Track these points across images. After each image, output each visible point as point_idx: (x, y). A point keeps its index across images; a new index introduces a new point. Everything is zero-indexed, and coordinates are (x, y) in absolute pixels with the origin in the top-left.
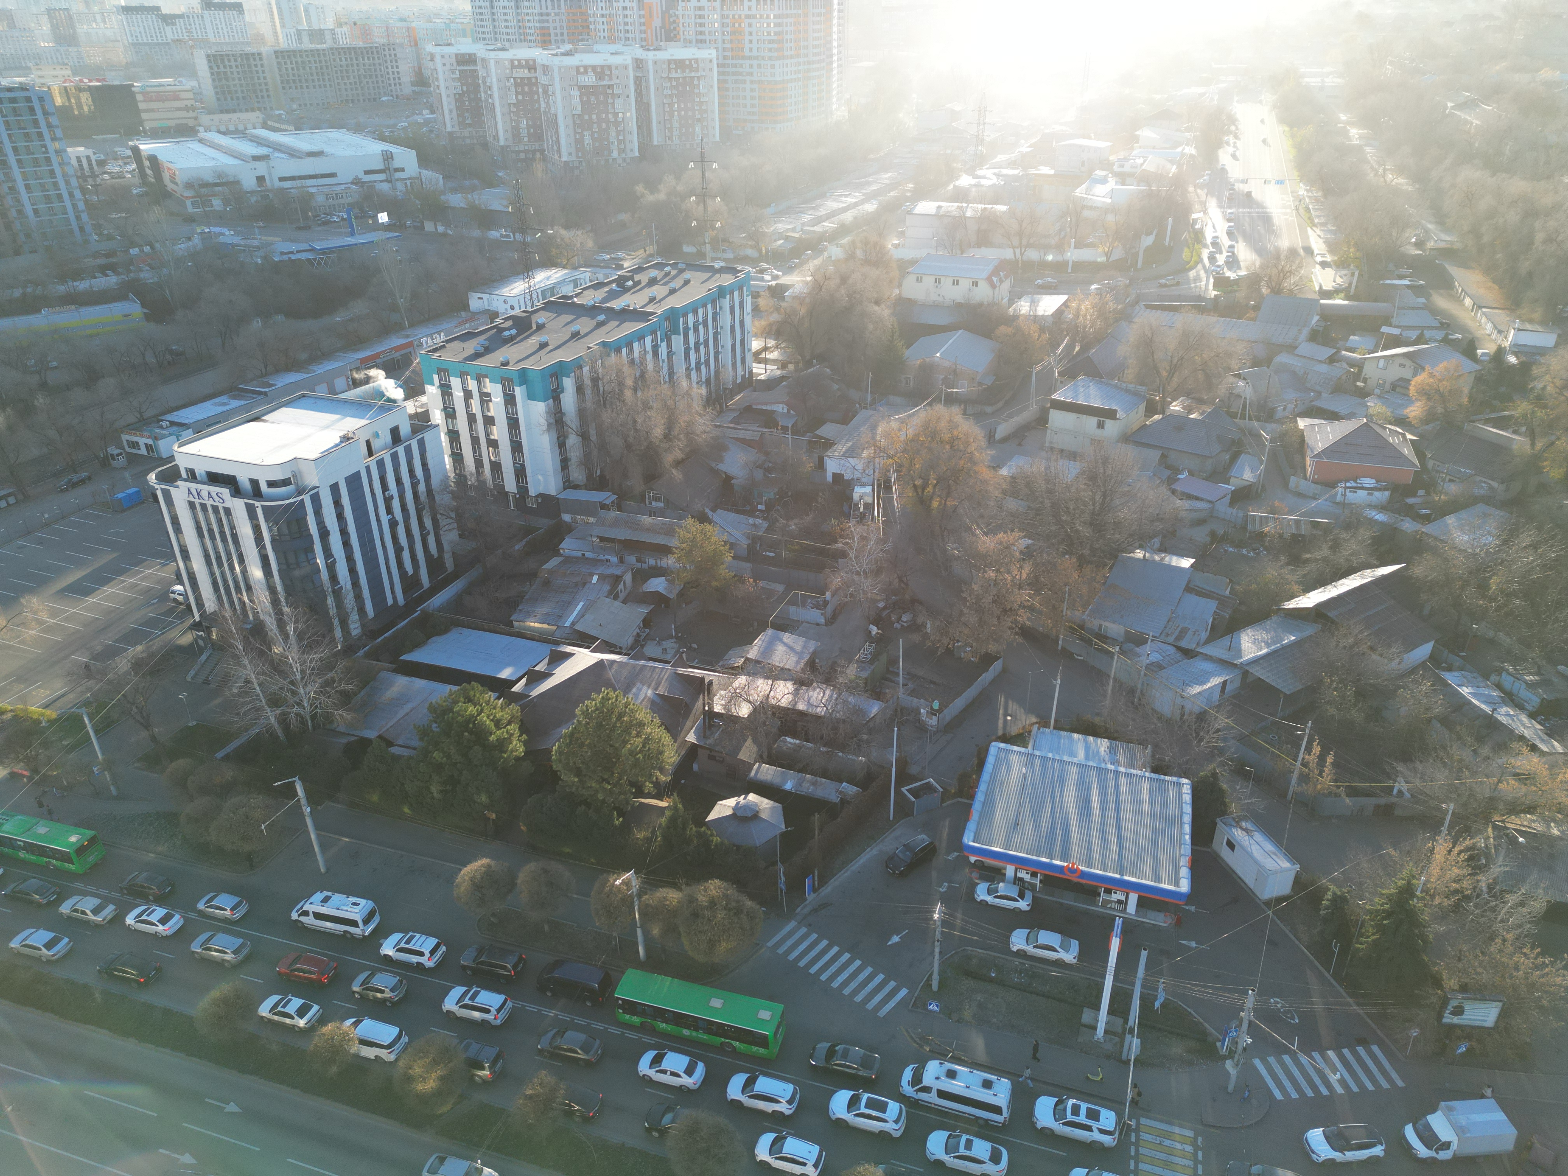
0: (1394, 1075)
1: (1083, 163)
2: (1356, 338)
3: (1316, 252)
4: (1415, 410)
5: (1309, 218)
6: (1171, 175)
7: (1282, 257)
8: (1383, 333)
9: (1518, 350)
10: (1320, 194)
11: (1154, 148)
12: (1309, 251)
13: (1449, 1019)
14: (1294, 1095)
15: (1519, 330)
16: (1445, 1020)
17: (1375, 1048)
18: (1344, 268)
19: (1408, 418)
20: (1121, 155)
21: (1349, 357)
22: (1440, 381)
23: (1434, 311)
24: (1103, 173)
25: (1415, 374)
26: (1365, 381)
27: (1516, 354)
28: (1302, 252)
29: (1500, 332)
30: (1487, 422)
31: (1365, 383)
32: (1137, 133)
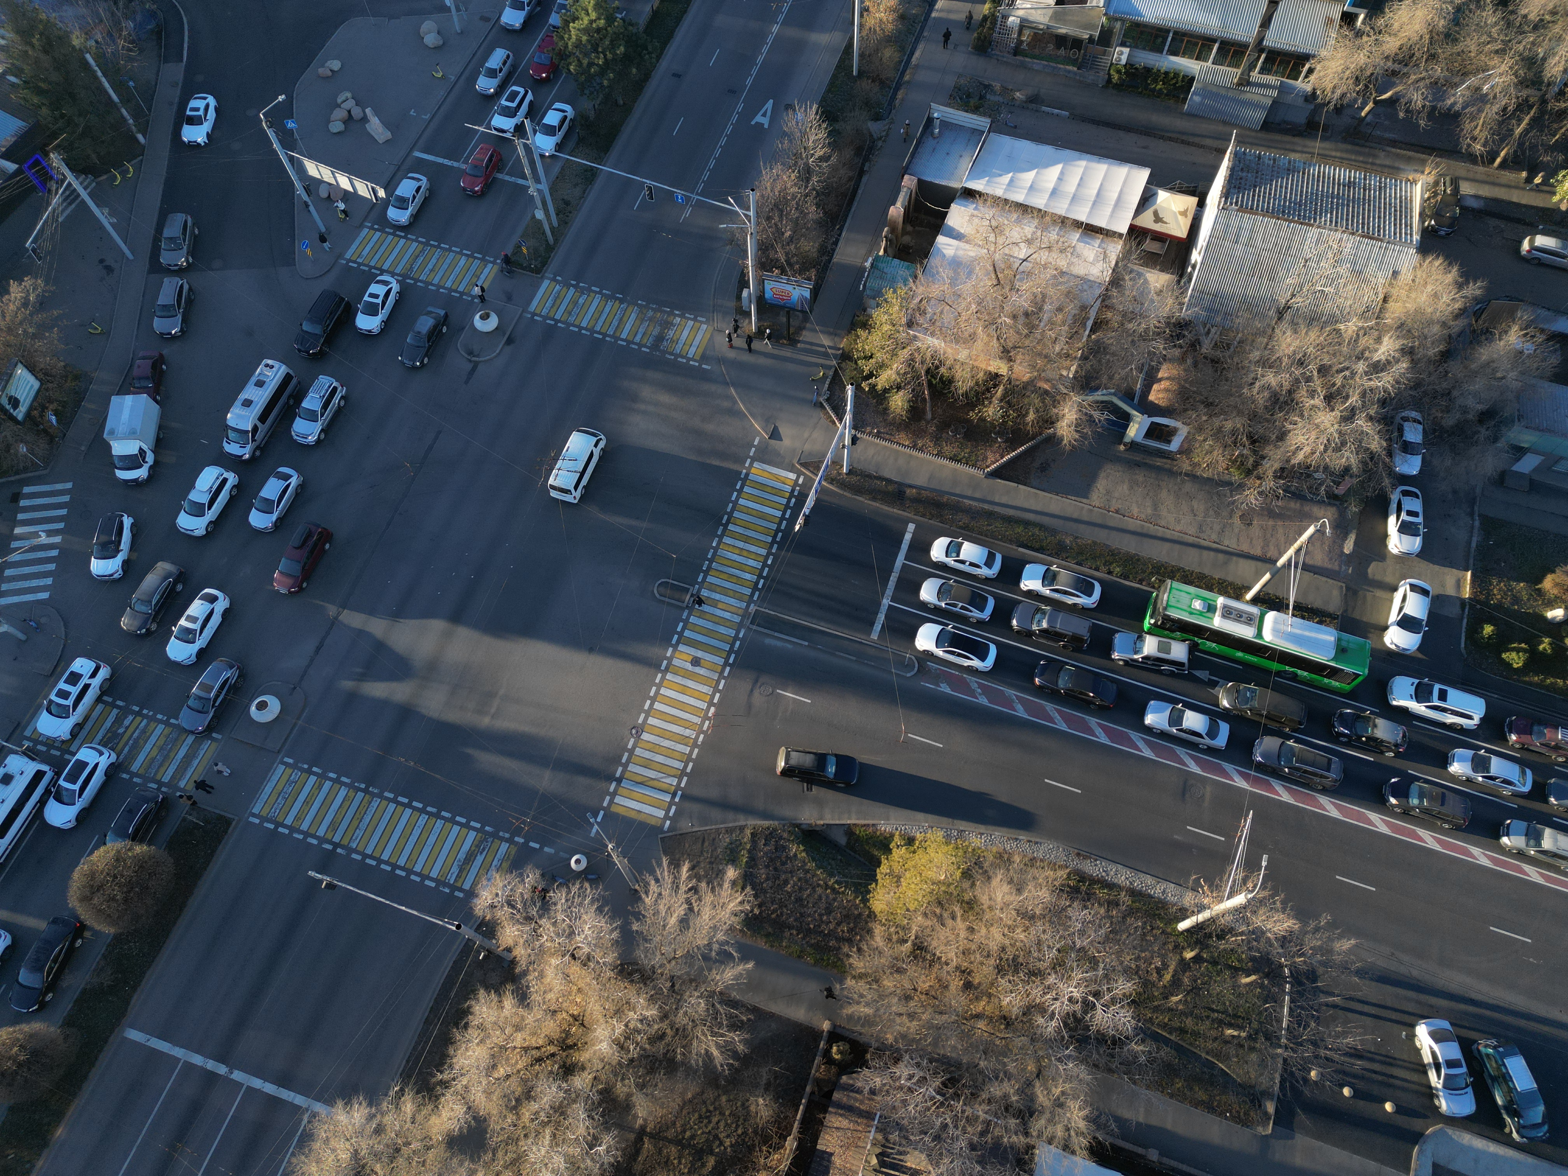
0: (59, 486)
13: (20, 413)
14: (49, 581)
16: (20, 417)
17: (27, 490)
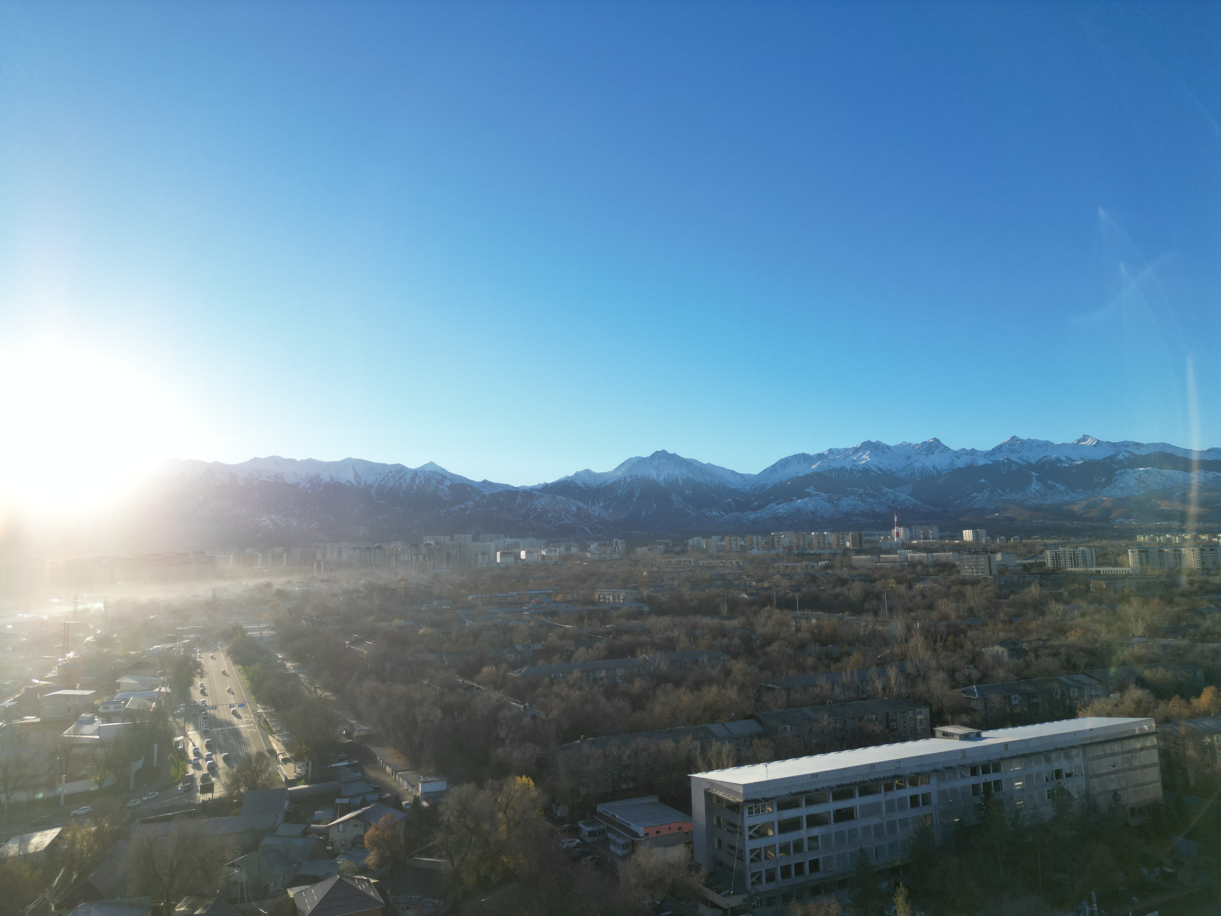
1: (69, 710)
2: (320, 812)
3: (278, 752)
4: (371, 859)
5: (268, 728)
6: (151, 710)
7: (253, 761)
8: (338, 804)
9: (427, 796)
10: (273, 710)
11: (134, 691)
12: (272, 752)
15: (424, 782)
18: (300, 761)
19: (368, 866)
20: (105, 699)
21: (318, 828)
22: (383, 831)
23: (368, 780)
24: (89, 715)
25: (366, 831)
26: (332, 845)
27: (426, 800)
28: (267, 754)
29: (413, 786)
30: (420, 854)
31: (333, 846)
32: (118, 681)
